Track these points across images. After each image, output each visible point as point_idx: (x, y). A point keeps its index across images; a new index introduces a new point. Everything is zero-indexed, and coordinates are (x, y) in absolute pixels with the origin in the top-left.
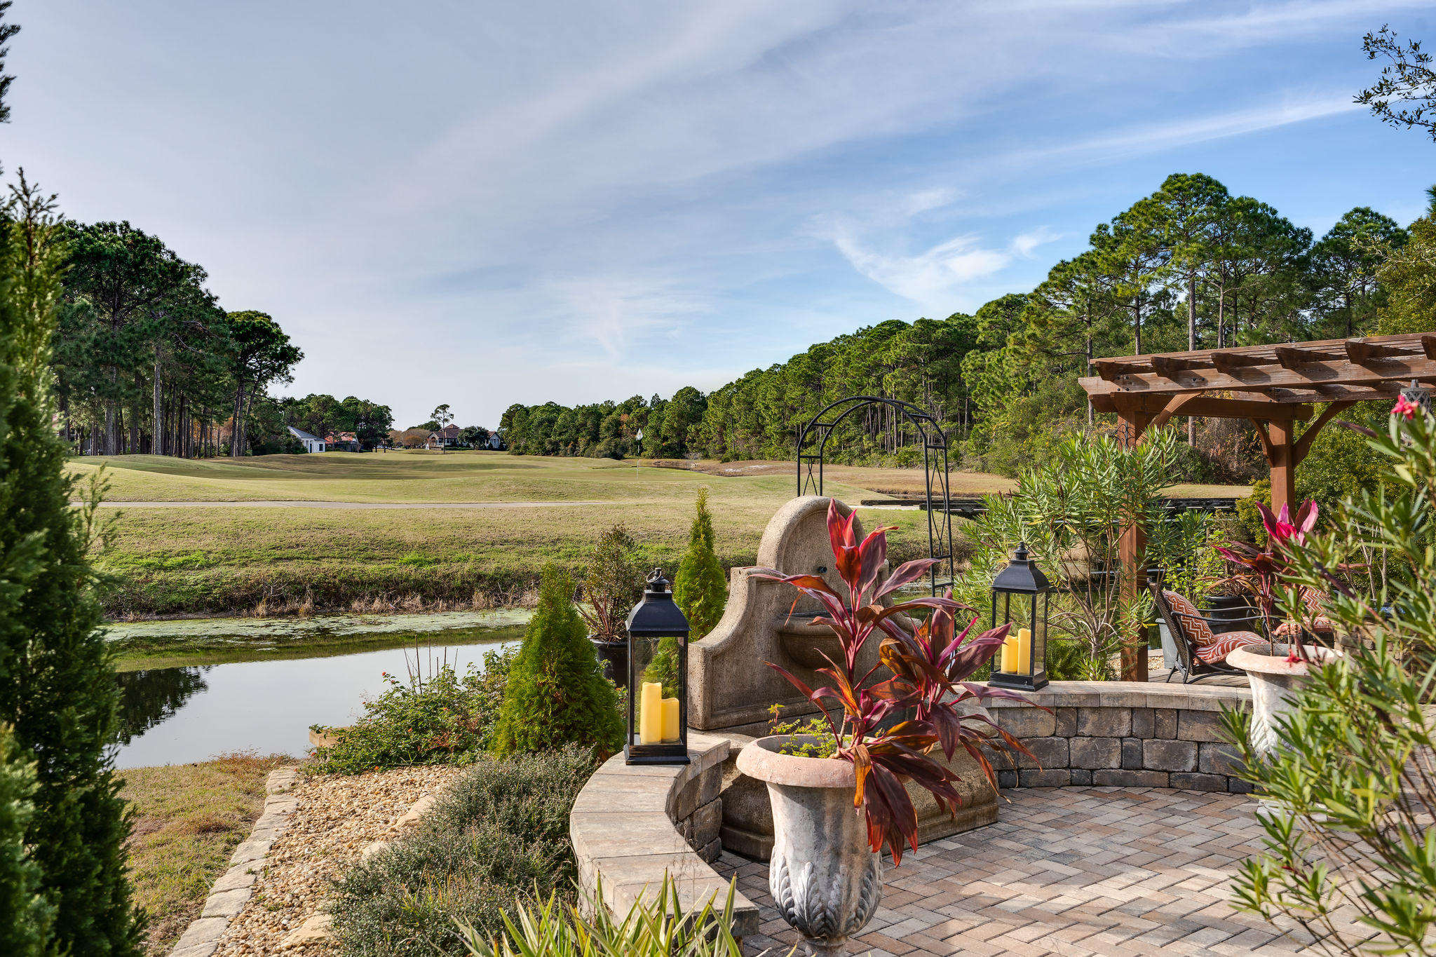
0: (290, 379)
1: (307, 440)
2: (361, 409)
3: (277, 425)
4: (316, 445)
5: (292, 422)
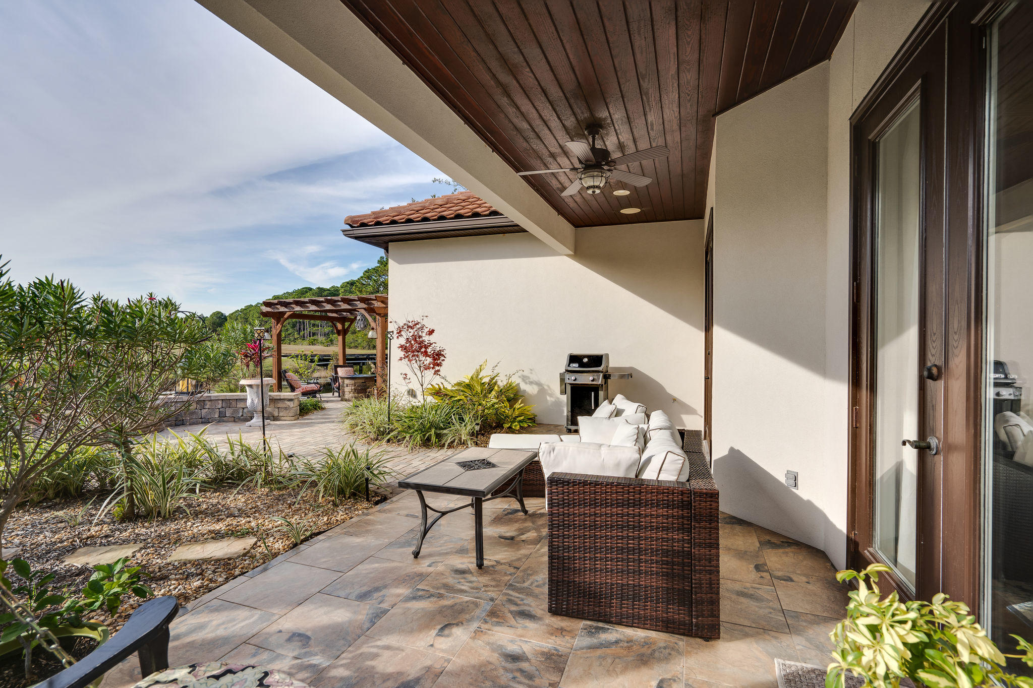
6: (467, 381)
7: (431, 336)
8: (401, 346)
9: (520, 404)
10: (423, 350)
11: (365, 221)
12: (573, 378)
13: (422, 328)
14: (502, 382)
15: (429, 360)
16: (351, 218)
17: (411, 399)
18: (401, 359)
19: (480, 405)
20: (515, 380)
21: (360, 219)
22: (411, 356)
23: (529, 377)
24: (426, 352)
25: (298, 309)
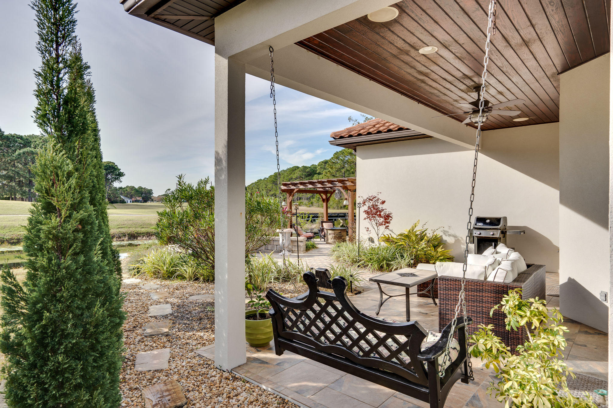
0: (121, 182)
1: (126, 199)
2: (143, 190)
3: (117, 195)
4: (129, 201)
5: (121, 194)
6: (406, 233)
7: (383, 205)
8: (365, 211)
9: (442, 249)
10: (378, 213)
11: (342, 135)
12: (478, 233)
13: (378, 200)
14: (429, 234)
15: (382, 220)
16: (335, 133)
17: (371, 243)
18: (365, 219)
19: (414, 248)
20: (439, 233)
21: (339, 133)
22: (371, 217)
23: (448, 232)
24: (380, 215)
25: (301, 187)
